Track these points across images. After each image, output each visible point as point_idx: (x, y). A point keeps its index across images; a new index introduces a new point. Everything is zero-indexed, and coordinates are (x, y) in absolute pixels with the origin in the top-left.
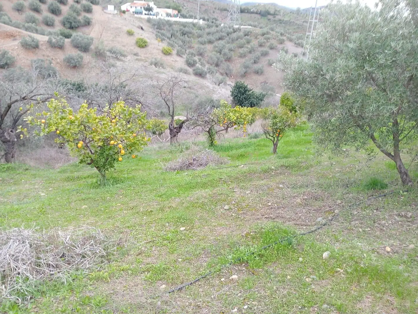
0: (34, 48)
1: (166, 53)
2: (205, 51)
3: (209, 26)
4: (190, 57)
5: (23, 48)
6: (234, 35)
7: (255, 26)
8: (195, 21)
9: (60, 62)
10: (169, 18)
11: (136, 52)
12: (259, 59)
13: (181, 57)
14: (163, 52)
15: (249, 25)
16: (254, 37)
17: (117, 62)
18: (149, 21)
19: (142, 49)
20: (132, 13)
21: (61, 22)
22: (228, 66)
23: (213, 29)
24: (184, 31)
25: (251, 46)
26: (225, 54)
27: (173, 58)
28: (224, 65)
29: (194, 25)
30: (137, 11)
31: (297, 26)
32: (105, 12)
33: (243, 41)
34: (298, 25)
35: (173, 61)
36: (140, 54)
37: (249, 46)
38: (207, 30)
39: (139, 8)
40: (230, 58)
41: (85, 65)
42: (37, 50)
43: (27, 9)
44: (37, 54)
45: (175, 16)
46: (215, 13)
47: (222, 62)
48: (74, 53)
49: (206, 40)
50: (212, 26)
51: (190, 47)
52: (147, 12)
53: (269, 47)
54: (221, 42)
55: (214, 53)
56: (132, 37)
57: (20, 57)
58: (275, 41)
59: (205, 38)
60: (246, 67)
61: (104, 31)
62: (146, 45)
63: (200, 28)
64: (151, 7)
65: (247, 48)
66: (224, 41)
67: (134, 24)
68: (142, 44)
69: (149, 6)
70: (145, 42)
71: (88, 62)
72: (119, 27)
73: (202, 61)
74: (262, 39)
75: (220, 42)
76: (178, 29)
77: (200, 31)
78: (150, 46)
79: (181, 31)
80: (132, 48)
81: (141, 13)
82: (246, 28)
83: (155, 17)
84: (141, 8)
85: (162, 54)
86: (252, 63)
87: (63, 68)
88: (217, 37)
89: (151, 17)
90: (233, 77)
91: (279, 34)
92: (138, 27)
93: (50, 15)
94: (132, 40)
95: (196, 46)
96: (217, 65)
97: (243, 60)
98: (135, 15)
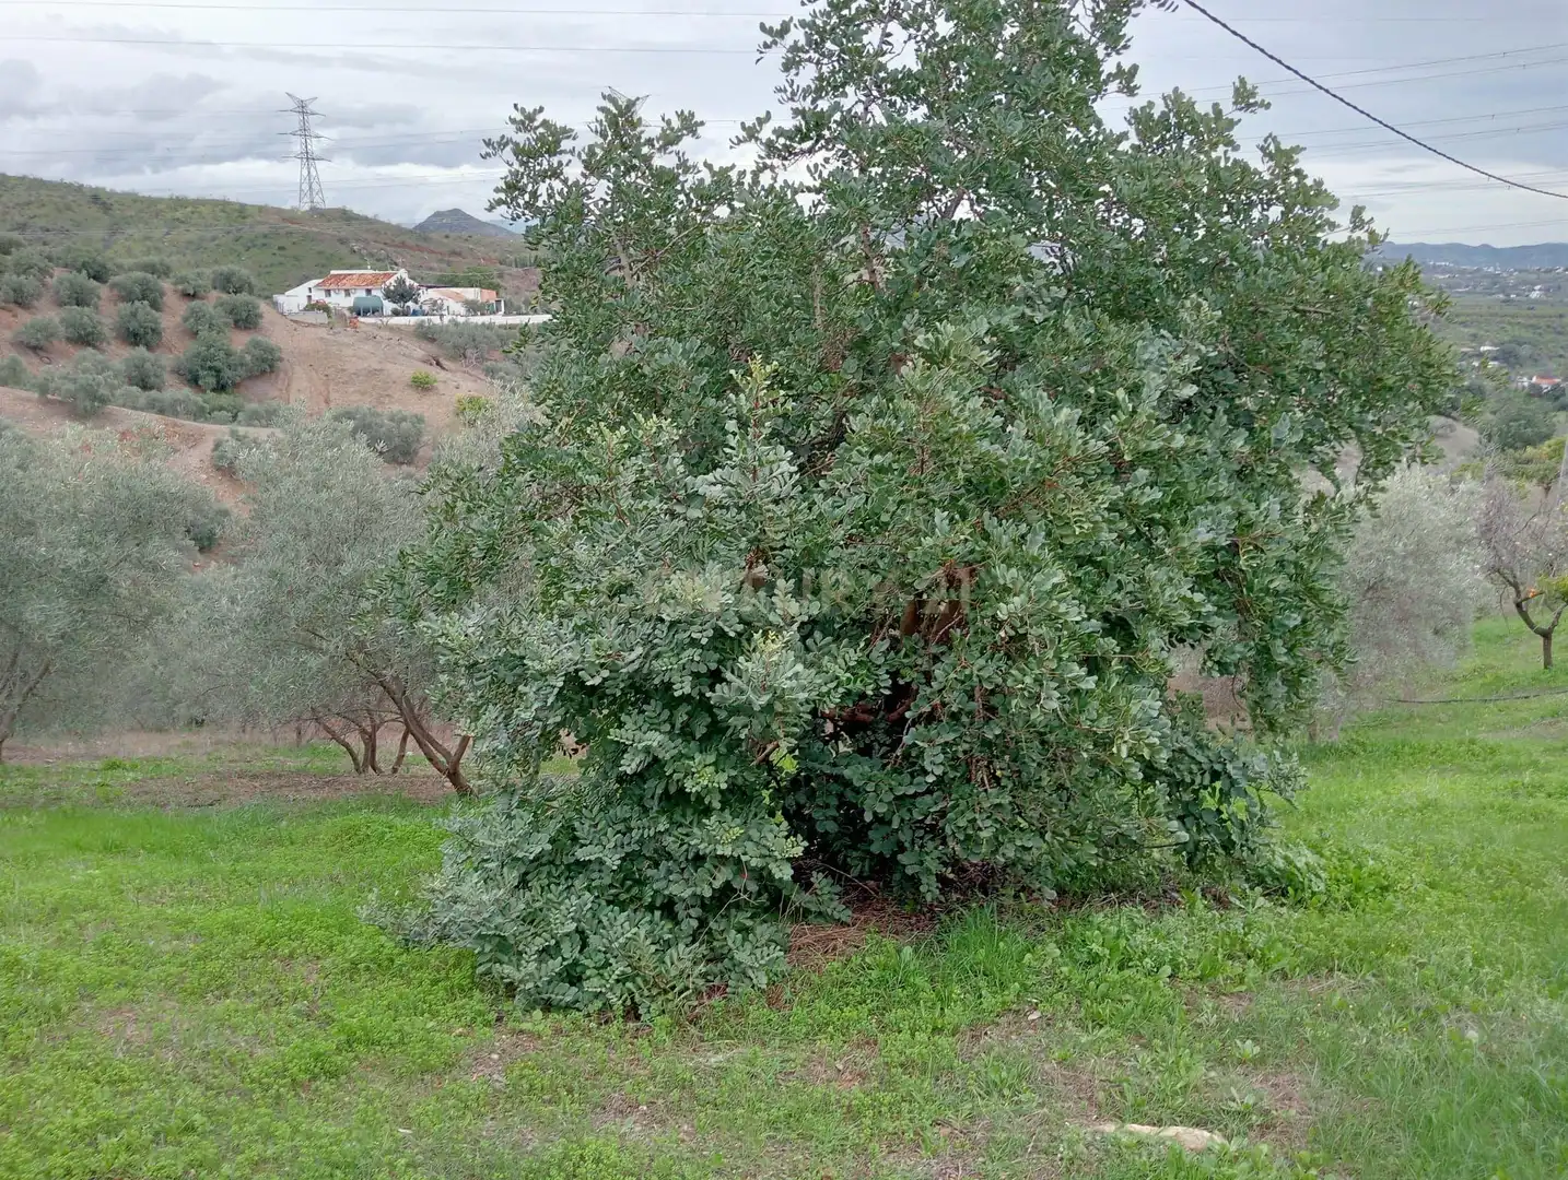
5: (223, 475)
10: (480, 319)
20: (347, 314)
30: (360, 305)
39: (361, 294)
43: (62, 343)
45: (492, 308)
52: (398, 307)
56: (437, 397)
64: (407, 284)
69: (402, 281)
72: (376, 367)
81: (379, 310)
83: (434, 320)
84: (370, 291)
89: (419, 319)
98: (361, 319)
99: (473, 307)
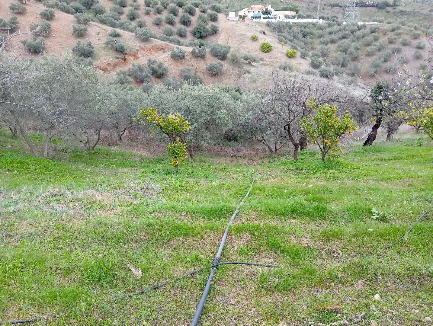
0: (181, 58)
1: (290, 56)
2: (329, 52)
3: (330, 26)
4: (315, 59)
5: (173, 59)
6: (359, 33)
7: (381, 22)
8: (315, 21)
9: (203, 70)
10: (288, 20)
11: (261, 58)
12: (390, 57)
13: (305, 59)
14: (287, 55)
15: (374, 21)
16: (383, 34)
17: (251, 68)
18: (268, 25)
19: (267, 54)
20: (251, 18)
21: (191, 32)
22: (356, 66)
23: (335, 28)
24: (305, 32)
25: (380, 43)
26: (351, 54)
27: (297, 61)
28: (351, 65)
29: (314, 25)
30: (255, 16)
31: (423, 17)
32: (228, 20)
33: (370, 38)
34: (425, 15)
35: (297, 64)
36: (265, 59)
37: (378, 44)
38: (329, 30)
39: (257, 12)
40: (356, 58)
41: (224, 72)
42: (184, 61)
43: (164, 23)
44: (183, 64)
45: (293, 17)
46: (325, 9)
47: (348, 61)
48: (215, 62)
49: (328, 40)
50: (333, 25)
51: (312, 49)
52: (265, 16)
53: (401, 43)
54: (346, 41)
55: (339, 53)
56: (256, 43)
57: (171, 67)
58: (408, 36)
59: (327, 38)
60: (376, 66)
61: (230, 38)
62: (270, 50)
63: (321, 28)
64: (269, 10)
65: (375, 45)
66: (348, 40)
67: (256, 29)
68: (267, 49)
69: (267, 9)
70: (270, 47)
71: (227, 70)
72: (244, 33)
73: (327, 62)
74: (391, 35)
75: (343, 41)
76: (300, 31)
77: (321, 31)
78: (274, 50)
79: (302, 33)
80: (257, 53)
81: (259, 17)
82: (373, 24)
83: (273, 20)
84: (259, 12)
85: (286, 58)
86: (382, 62)
87: (206, 76)
88: (341, 36)
89: (270, 20)
90: (360, 77)
91: (413, 29)
92: (260, 32)
93: (183, 27)
94: (256, 46)
95: (319, 47)
96: (343, 65)
97: (371, 59)
98: (254, 20)
99: (287, 17)
